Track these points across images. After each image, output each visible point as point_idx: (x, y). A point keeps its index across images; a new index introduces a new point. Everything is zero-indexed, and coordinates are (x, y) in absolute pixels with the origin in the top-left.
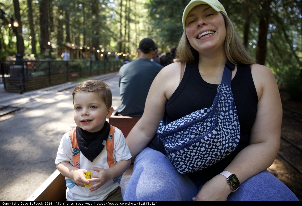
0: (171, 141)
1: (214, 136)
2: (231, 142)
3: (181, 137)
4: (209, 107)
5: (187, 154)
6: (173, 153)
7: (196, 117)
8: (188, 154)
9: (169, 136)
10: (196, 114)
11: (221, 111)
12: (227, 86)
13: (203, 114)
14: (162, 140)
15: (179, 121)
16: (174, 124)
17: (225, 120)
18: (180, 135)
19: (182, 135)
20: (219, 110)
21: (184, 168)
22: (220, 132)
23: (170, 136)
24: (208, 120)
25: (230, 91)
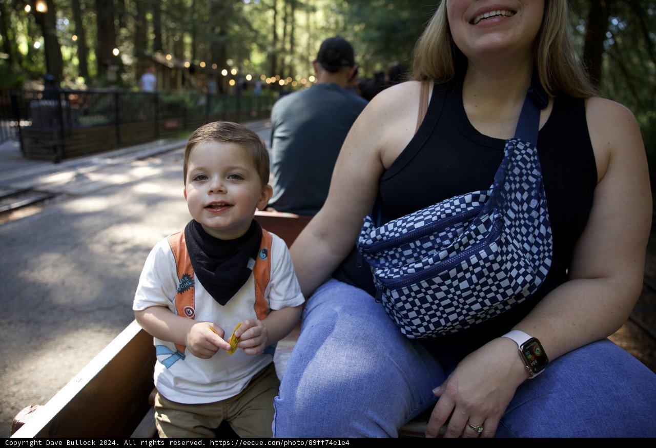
0: (390, 263)
1: (493, 255)
2: (531, 274)
3: (415, 255)
4: (484, 189)
5: (426, 293)
6: (395, 290)
7: (453, 211)
8: (428, 294)
9: (386, 252)
10: (452, 204)
11: (511, 201)
12: (528, 145)
13: (469, 205)
14: (370, 260)
15: (413, 218)
16: (399, 223)
17: (520, 221)
18: (413, 249)
19: (418, 250)
20: (507, 198)
21: (416, 326)
22: (507, 247)
23: (389, 251)
24: (481, 219)
25: (534, 157)
